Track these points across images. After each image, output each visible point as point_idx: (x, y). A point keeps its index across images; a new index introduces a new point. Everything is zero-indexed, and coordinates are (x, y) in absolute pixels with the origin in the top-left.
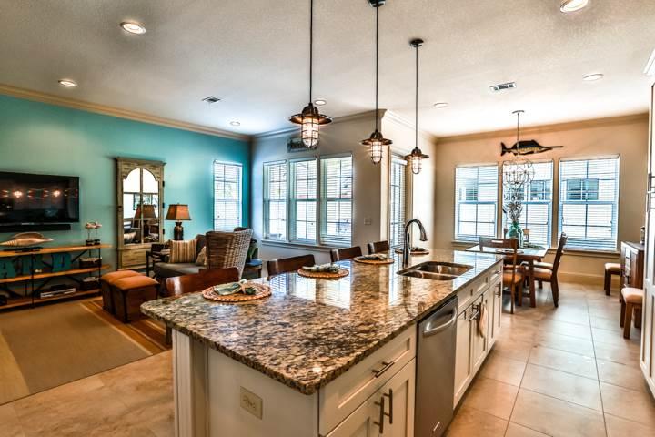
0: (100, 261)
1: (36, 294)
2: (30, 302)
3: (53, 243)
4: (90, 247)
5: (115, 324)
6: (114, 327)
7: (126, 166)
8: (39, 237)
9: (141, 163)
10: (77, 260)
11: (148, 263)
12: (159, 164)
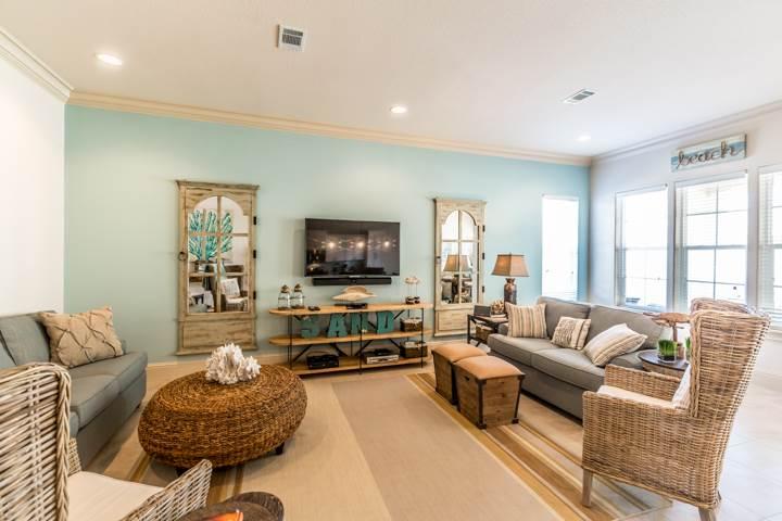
0: (421, 323)
1: (361, 356)
2: (358, 367)
3: (377, 298)
4: (412, 306)
5: (466, 427)
6: (466, 431)
7: (445, 208)
8: (365, 291)
9: (458, 203)
10: (398, 319)
11: (469, 329)
12: (479, 204)
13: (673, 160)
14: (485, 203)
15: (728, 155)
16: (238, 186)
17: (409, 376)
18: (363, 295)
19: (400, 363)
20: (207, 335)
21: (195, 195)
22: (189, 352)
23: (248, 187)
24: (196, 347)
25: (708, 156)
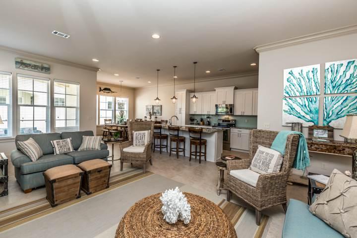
13: (17, 62)
25: (35, 67)
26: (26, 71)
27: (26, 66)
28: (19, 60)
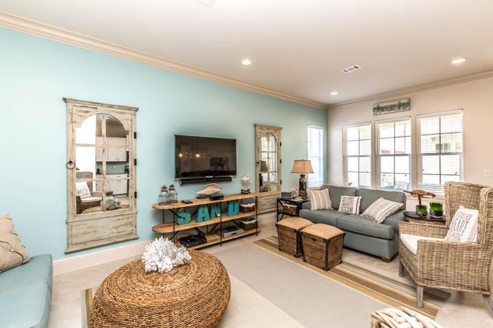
2: (219, 241)
9: (267, 128)
11: (278, 207)
12: (278, 129)
13: (374, 109)
14: (281, 128)
15: (402, 108)
16: (120, 107)
17: (254, 242)
18: (217, 190)
19: (244, 234)
20: (95, 231)
21: (82, 111)
22: (79, 248)
23: (129, 109)
24: (85, 243)
25: (391, 108)
26: (384, 115)
27: (383, 110)
28: (376, 106)
